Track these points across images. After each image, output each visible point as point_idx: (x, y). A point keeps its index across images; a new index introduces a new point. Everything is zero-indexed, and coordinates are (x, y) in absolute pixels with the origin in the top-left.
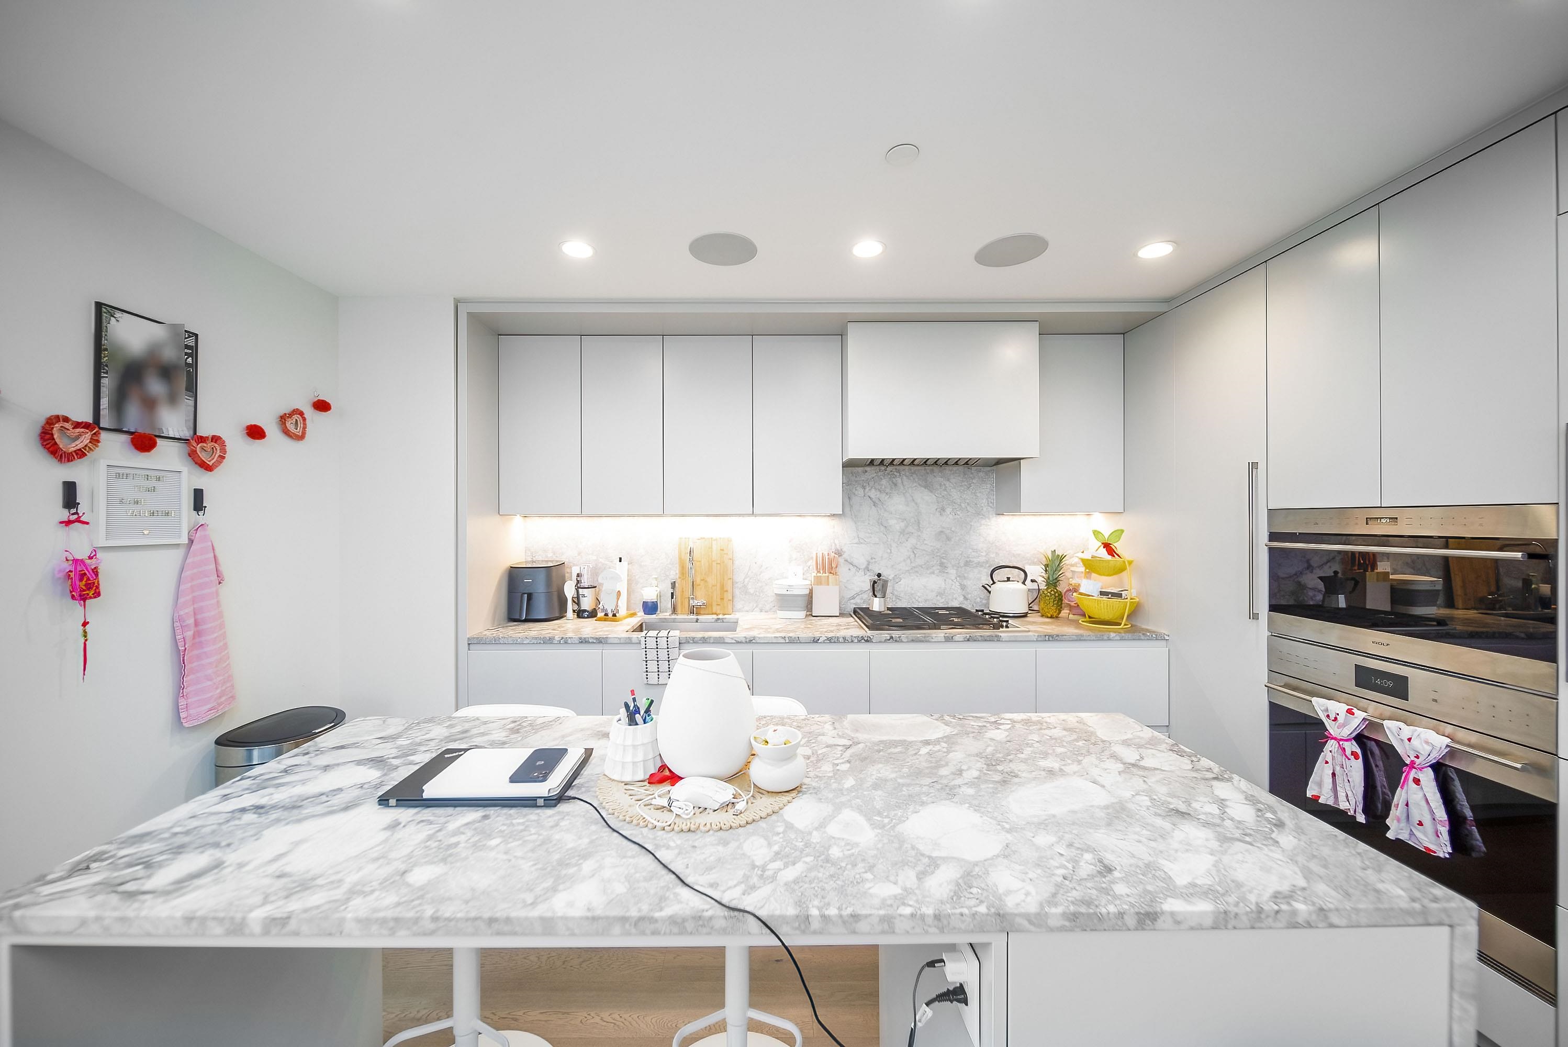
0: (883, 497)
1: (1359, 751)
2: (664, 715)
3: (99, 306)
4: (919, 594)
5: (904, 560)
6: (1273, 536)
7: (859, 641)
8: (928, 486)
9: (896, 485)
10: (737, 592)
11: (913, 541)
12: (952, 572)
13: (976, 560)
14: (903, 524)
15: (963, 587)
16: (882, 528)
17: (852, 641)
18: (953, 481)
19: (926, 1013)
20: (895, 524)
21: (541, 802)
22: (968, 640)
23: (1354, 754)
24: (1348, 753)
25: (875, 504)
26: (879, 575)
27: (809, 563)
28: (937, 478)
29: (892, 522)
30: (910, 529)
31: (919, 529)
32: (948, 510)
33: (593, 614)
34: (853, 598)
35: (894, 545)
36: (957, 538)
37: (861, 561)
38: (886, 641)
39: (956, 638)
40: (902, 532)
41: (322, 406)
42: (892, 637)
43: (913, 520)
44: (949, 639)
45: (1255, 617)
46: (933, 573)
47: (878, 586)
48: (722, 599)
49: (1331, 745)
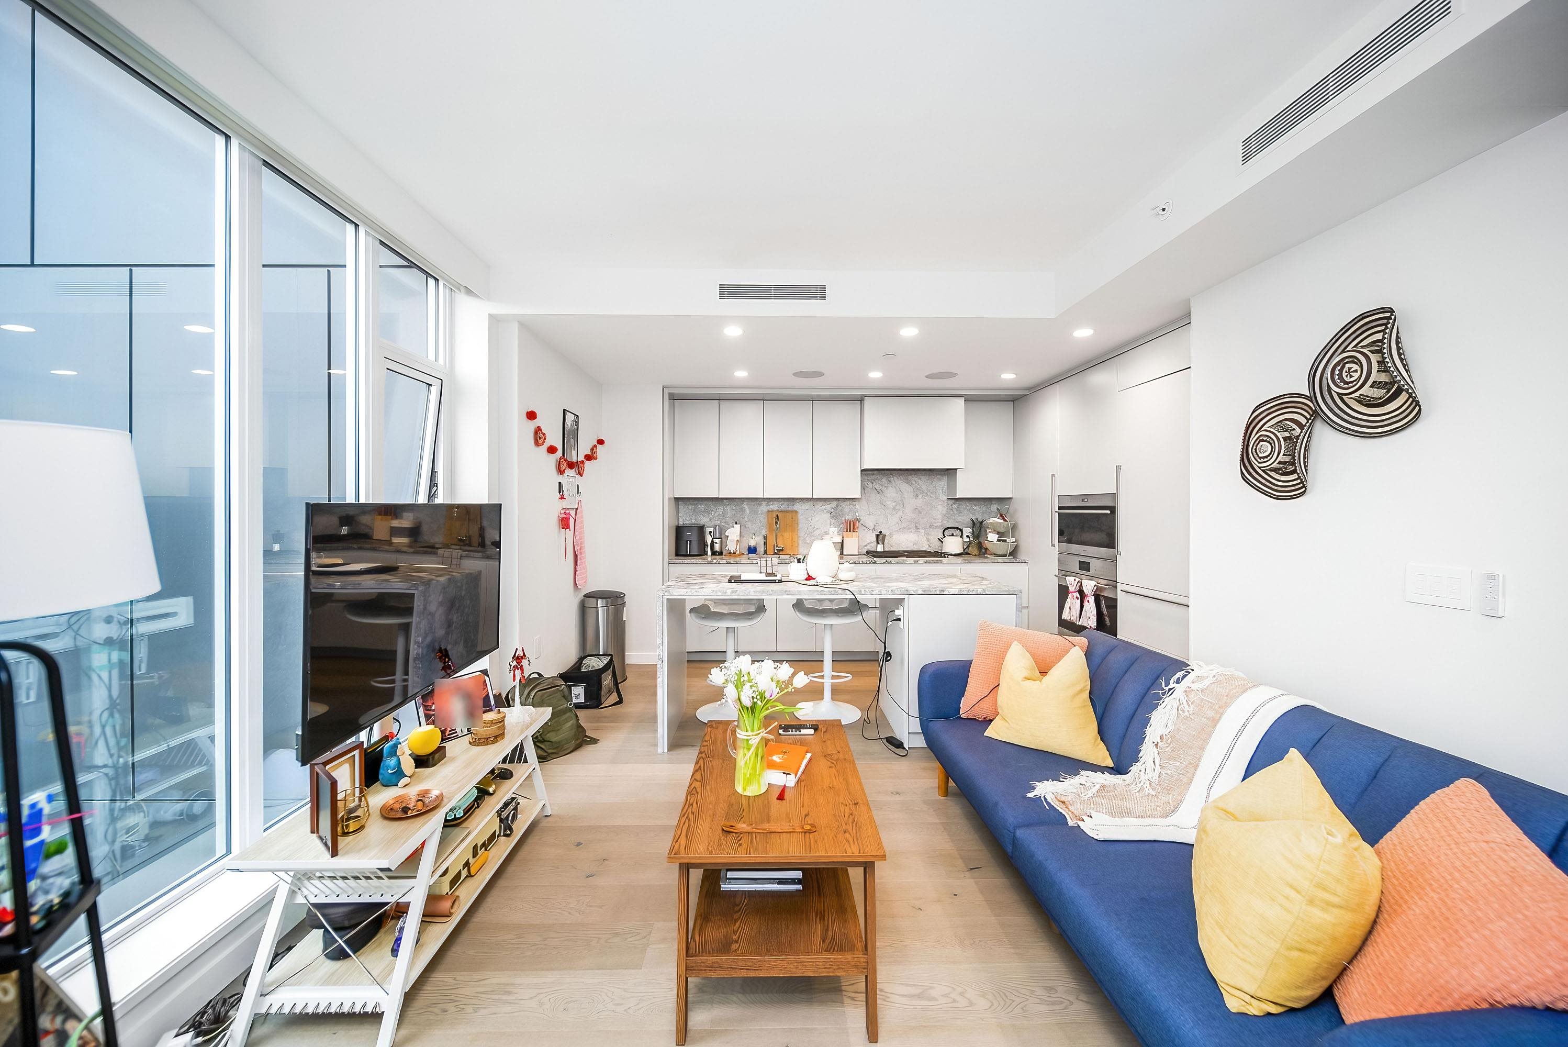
0: (884, 489)
1: (1079, 596)
2: (809, 560)
3: (564, 410)
4: (903, 544)
5: (895, 525)
6: (1060, 508)
7: (870, 563)
8: (908, 482)
9: (890, 482)
10: (800, 542)
11: (900, 513)
12: (922, 531)
13: (935, 525)
14: (894, 504)
15: (928, 540)
16: (883, 506)
17: (866, 563)
18: (923, 479)
19: (890, 623)
20: (891, 504)
21: (777, 581)
22: (926, 563)
23: (1077, 598)
24: (1075, 597)
25: (878, 493)
26: (881, 532)
27: (841, 526)
28: (914, 479)
29: (889, 503)
30: (898, 507)
31: (903, 507)
32: (920, 496)
33: (721, 553)
34: (866, 546)
35: (889, 516)
36: (925, 512)
37: (871, 526)
38: (884, 563)
39: (919, 562)
40: (894, 509)
41: (601, 442)
42: (886, 561)
43: (900, 502)
44: (916, 562)
45: (1053, 545)
46: (912, 532)
47: (880, 538)
48: (792, 546)
49: (1070, 595)
